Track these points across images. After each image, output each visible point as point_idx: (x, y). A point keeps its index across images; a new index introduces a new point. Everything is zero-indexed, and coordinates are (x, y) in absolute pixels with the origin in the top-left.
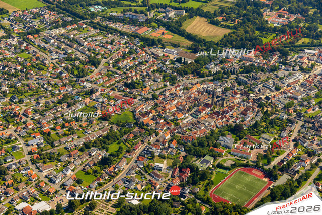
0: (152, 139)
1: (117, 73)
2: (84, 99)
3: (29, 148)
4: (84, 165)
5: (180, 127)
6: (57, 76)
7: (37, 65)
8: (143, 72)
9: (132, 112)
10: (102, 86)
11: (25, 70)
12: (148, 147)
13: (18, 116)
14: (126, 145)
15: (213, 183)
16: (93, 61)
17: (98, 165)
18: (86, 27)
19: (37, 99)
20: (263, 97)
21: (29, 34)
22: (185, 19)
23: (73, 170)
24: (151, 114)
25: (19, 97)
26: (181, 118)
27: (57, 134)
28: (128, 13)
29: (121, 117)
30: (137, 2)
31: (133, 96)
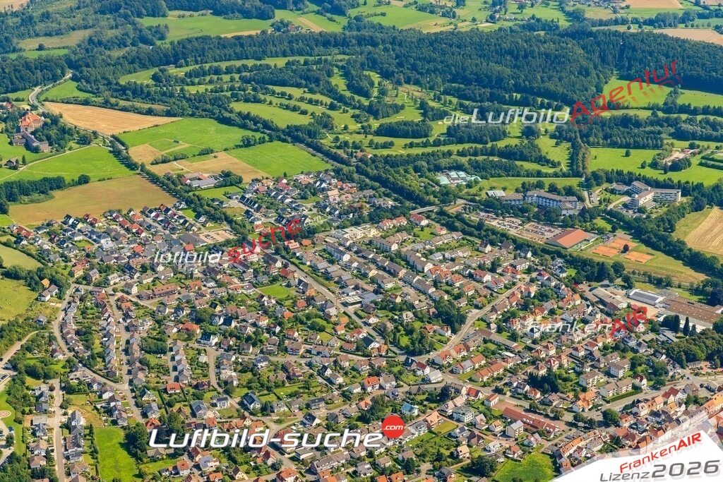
1: (508, 349)
2: (424, 412)
6: (358, 349)
7: (308, 318)
8: (576, 349)
9: (552, 456)
10: (470, 380)
11: (278, 329)
16: (447, 313)
18: (428, 226)
19: (308, 406)
22: (681, 212)
25: (264, 399)
28: (535, 193)
29: (521, 468)
30: (555, 165)
31: (552, 412)
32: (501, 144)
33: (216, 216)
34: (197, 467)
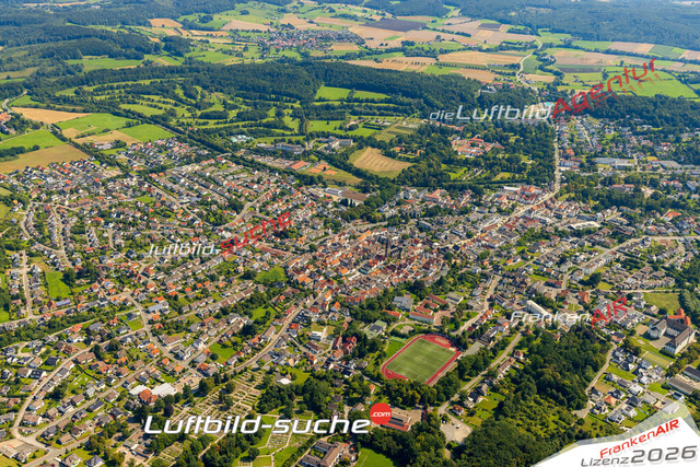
0: (309, 302)
1: (264, 220)
2: (222, 252)
3: (150, 316)
4: (220, 336)
5: (345, 286)
6: (188, 225)
7: (162, 211)
8: (298, 218)
9: (284, 268)
11: (146, 218)
12: (303, 312)
13: (136, 276)
14: (275, 310)
15: (385, 355)
16: (234, 205)
17: (238, 335)
18: (226, 163)
20: (451, 246)
21: (152, 172)
22: (352, 150)
23: (206, 343)
24: (307, 270)
25: (138, 252)
26: (346, 274)
27: (186, 297)
28: (281, 144)
29: (269, 275)
30: (291, 130)
31: (285, 247)
32: (264, 121)
33: (112, 163)
34: (103, 287)
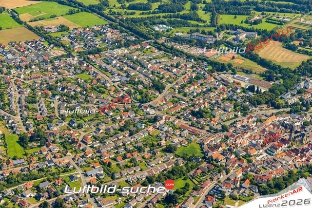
0: (223, 177)
1: (182, 100)
2: (147, 127)
3: (88, 179)
4: (146, 202)
5: (254, 165)
7: (98, 88)
8: (211, 100)
9: (200, 144)
10: (167, 113)
11: (85, 93)
12: (217, 186)
13: (77, 142)
14: (193, 182)
16: (157, 85)
17: (162, 203)
18: (149, 48)
19: (98, 125)
21: (90, 53)
24: (220, 148)
25: (79, 122)
26: (255, 154)
27: (118, 165)
28: (195, 34)
29: (187, 149)
30: (204, 22)
31: (200, 126)
32: (181, 13)
33: (58, 44)
34: (50, 150)
